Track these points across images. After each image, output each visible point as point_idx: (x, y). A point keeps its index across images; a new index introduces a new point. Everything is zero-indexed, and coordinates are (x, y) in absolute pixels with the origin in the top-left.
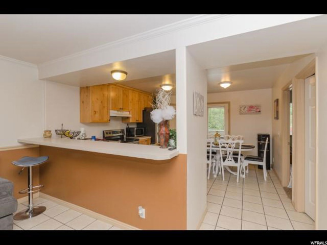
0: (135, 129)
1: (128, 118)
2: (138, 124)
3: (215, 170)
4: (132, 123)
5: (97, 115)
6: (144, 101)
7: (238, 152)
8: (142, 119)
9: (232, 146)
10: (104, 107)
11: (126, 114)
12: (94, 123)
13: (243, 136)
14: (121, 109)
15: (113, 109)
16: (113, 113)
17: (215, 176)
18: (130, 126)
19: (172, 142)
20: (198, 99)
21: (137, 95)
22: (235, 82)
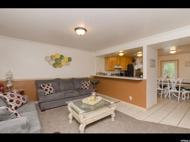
0: (124, 74)
1: (121, 69)
2: (125, 71)
3: (166, 94)
4: (123, 71)
5: (111, 68)
6: (128, 61)
7: (179, 85)
8: (127, 69)
9: (175, 82)
10: (113, 65)
11: (120, 67)
12: (110, 71)
13: (186, 79)
14: (119, 65)
15: (116, 65)
16: (116, 67)
17: (165, 97)
18: (122, 72)
19: (141, 76)
20: (152, 61)
21: (125, 59)
22: (179, 50)
